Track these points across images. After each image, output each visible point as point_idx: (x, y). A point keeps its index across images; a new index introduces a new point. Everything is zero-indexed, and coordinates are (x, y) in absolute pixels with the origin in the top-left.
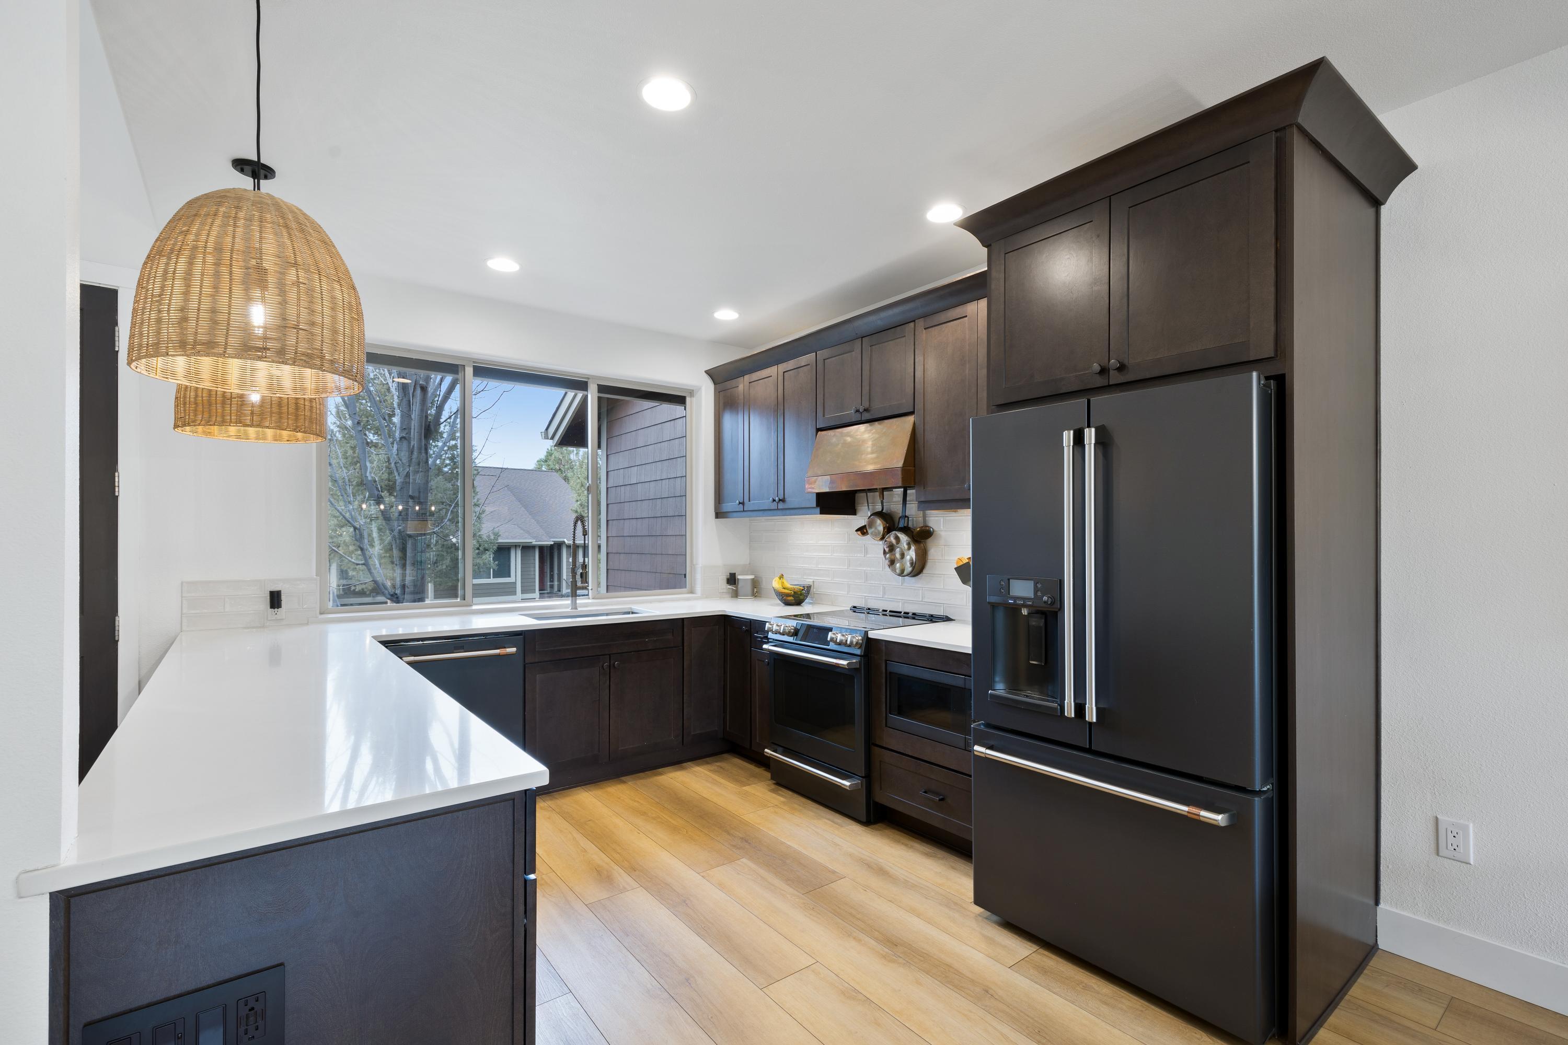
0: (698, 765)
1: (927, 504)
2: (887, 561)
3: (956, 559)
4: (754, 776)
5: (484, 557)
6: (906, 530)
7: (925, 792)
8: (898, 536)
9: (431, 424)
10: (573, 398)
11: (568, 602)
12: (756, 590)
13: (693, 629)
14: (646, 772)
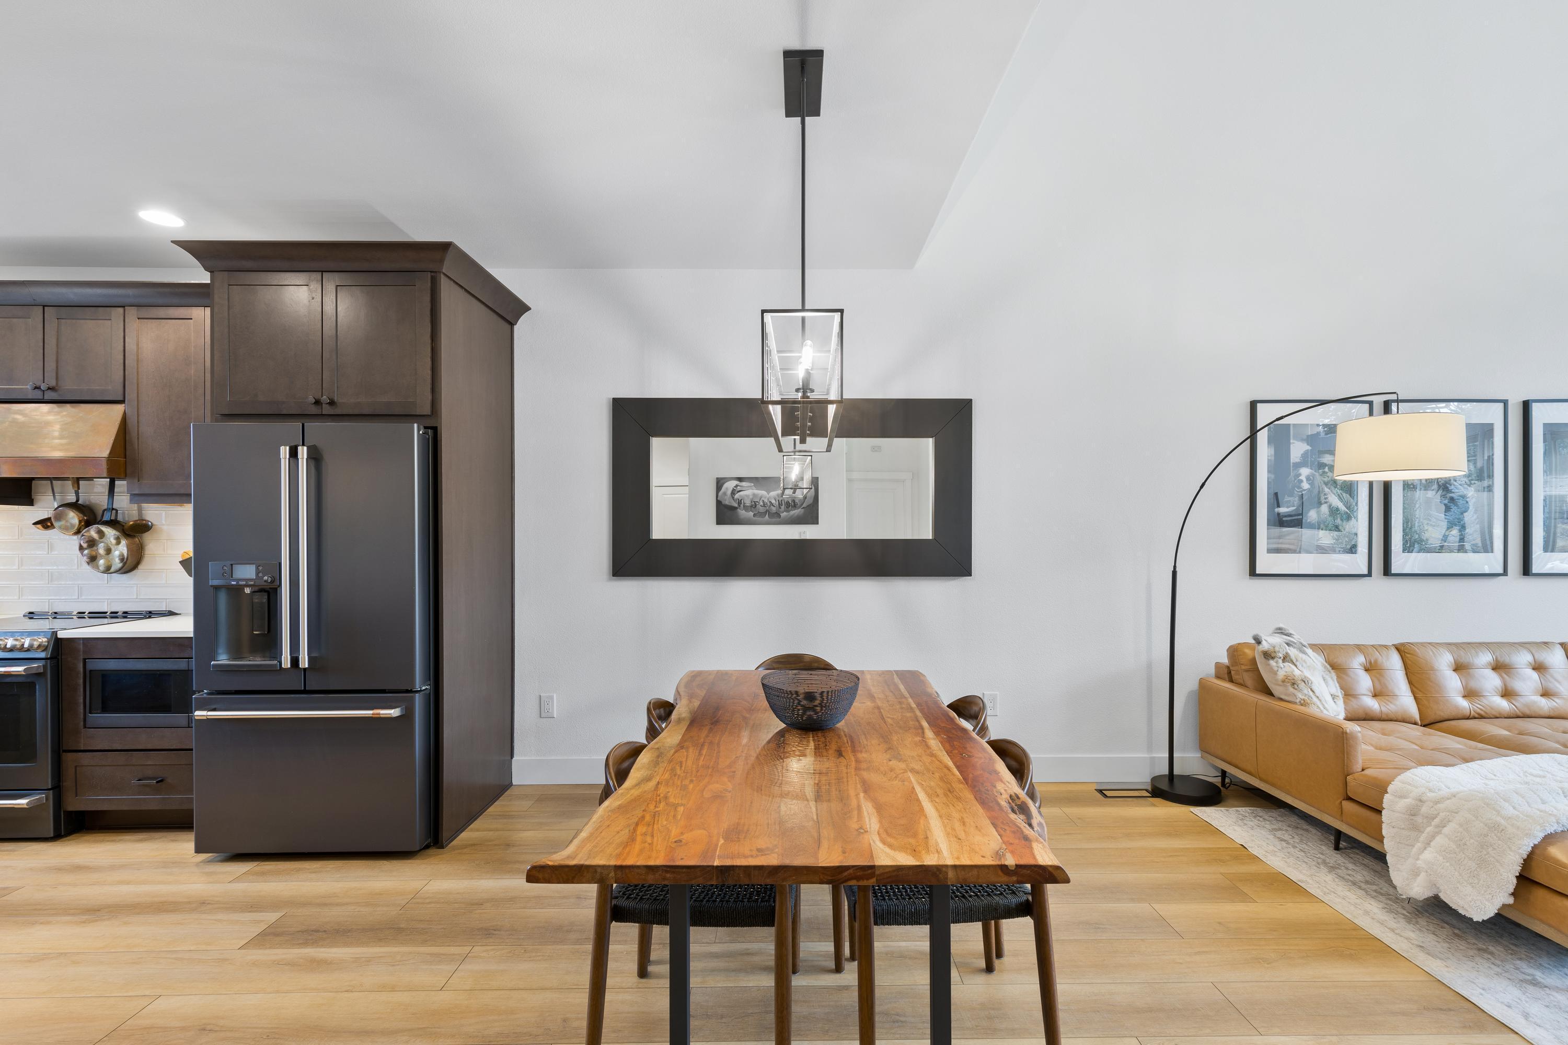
1: (139, 497)
2: (85, 558)
3: (182, 552)
6: (113, 523)
7: (138, 780)
8: (102, 530)
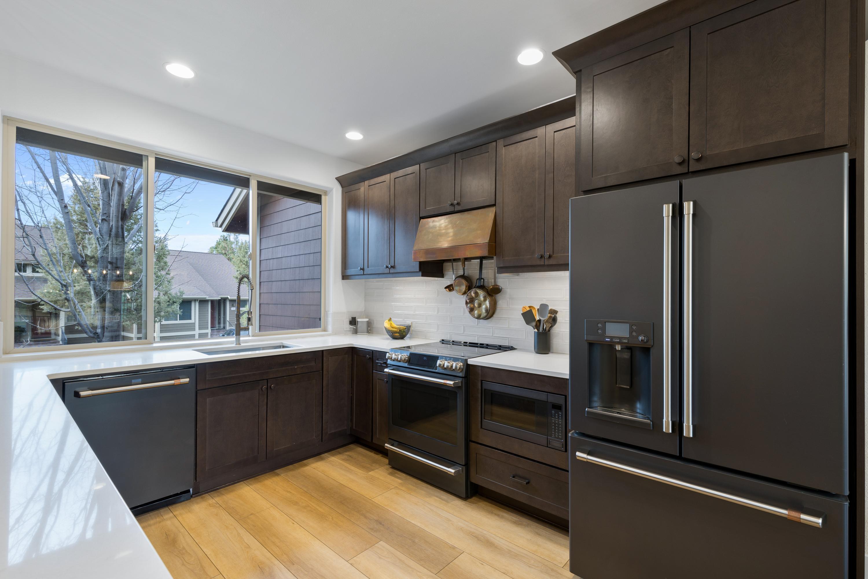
0: (333, 455)
1: (502, 269)
2: (468, 309)
3: (522, 307)
4: (375, 462)
5: (173, 307)
6: (482, 287)
7: (514, 477)
8: (477, 292)
9: (127, 210)
10: (239, 192)
11: (233, 339)
12: (370, 329)
13: (330, 358)
14: (295, 465)
